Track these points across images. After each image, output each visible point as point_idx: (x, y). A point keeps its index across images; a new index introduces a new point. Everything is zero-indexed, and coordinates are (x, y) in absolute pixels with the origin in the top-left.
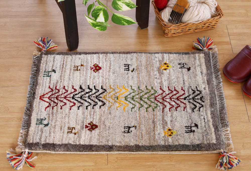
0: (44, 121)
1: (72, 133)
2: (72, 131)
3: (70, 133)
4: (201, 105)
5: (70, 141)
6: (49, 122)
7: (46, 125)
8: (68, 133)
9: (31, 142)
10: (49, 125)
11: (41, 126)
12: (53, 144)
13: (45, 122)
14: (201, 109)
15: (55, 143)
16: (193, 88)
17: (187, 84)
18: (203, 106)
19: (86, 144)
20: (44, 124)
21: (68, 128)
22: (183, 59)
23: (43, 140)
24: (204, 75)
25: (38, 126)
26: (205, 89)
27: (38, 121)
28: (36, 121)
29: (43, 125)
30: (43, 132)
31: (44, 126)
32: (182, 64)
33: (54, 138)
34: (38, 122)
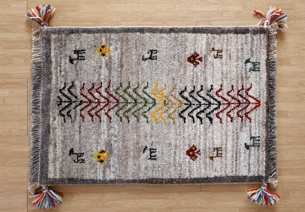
0: (251, 66)
1: (218, 51)
2: (218, 53)
3: (219, 50)
4: (62, 93)
5: (219, 38)
6: (245, 65)
7: (248, 61)
8: (222, 50)
9: (262, 35)
10: (244, 62)
11: (253, 60)
12: (237, 33)
13: (249, 65)
14: (62, 86)
15: (236, 35)
16: (69, 120)
17: (77, 125)
18: (60, 91)
19: (200, 34)
20: (250, 63)
21: (222, 58)
22: (77, 169)
23: (249, 39)
24: (53, 142)
25: (257, 60)
26: (55, 119)
27: (258, 68)
28: (261, 68)
29: (252, 61)
30: (251, 51)
31: (250, 61)
32: (79, 160)
33: (237, 42)
34: (258, 66)
